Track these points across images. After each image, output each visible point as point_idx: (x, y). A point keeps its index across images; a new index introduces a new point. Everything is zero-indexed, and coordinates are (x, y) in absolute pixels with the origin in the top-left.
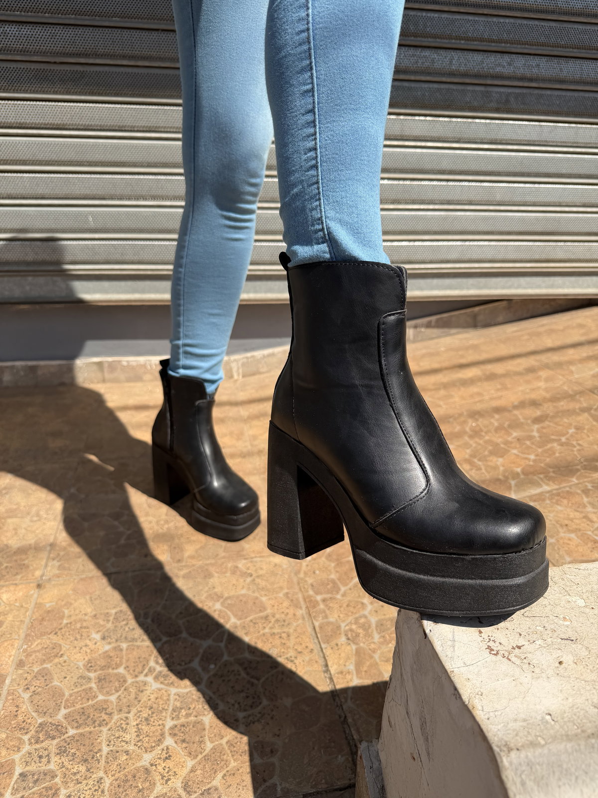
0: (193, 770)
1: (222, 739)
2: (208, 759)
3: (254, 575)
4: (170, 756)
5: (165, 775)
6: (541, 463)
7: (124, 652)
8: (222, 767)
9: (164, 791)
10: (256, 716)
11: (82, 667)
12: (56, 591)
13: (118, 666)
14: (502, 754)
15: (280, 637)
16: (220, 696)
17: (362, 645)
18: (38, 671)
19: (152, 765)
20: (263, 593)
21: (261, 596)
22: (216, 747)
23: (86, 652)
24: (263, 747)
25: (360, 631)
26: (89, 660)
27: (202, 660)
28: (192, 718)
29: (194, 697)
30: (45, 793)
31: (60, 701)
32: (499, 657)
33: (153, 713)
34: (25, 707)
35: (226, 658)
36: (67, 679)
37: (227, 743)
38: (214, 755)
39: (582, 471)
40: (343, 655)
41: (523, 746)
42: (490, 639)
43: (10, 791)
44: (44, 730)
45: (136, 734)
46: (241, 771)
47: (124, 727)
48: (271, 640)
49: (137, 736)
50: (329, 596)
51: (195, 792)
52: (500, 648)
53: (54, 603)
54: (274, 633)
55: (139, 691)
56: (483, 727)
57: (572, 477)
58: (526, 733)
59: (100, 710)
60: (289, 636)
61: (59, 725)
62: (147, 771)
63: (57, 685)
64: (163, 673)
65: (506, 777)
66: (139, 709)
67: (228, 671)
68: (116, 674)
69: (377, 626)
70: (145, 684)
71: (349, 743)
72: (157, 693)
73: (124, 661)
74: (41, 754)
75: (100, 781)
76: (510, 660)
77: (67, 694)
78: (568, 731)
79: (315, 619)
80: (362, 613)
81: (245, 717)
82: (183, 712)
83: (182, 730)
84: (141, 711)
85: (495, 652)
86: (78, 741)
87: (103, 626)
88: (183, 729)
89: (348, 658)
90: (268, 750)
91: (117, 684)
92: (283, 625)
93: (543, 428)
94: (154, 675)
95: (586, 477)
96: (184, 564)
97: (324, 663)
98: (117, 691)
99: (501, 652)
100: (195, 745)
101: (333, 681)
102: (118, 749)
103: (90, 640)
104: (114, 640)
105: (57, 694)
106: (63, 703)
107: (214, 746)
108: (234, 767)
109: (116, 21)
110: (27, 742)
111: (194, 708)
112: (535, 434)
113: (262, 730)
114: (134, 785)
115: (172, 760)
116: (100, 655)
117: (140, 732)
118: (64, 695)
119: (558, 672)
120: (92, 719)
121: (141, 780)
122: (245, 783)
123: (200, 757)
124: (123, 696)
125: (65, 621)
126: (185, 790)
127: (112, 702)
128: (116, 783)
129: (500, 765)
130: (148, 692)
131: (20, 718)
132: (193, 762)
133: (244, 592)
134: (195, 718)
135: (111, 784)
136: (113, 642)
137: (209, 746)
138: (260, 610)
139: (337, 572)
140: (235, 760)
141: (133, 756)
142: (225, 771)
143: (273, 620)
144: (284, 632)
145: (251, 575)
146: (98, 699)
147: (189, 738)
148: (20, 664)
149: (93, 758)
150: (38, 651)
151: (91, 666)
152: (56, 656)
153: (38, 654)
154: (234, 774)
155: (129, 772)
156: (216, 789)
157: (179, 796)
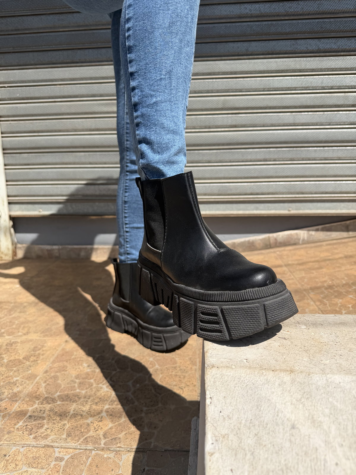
0: (111, 428)
2: (120, 425)
5: (97, 428)
7: (96, 373)
8: (126, 430)
9: (93, 435)
11: (74, 377)
13: (91, 379)
14: (208, 368)
15: (180, 377)
18: (53, 376)
19: (91, 423)
20: (177, 356)
23: (78, 371)
24: (151, 424)
26: (78, 374)
27: (133, 381)
30: (37, 425)
31: (59, 389)
33: (100, 401)
34: (41, 389)
35: (147, 382)
36: (65, 381)
37: (133, 419)
38: (124, 424)
41: (221, 367)
43: (22, 422)
44: (47, 400)
45: (89, 408)
46: (135, 433)
47: (84, 405)
48: (174, 378)
51: (109, 438)
53: (71, 349)
54: (176, 375)
55: (97, 390)
58: (227, 363)
59: (75, 395)
60: (184, 377)
61: (54, 399)
62: (88, 425)
63: (60, 383)
66: (94, 398)
67: (145, 389)
68: (89, 382)
70: (101, 388)
72: (106, 393)
73: (95, 377)
74: (41, 409)
75: (64, 425)
77: (63, 387)
78: (252, 366)
81: (146, 410)
82: (116, 403)
84: (95, 399)
86: (60, 407)
87: (90, 361)
88: (112, 410)
90: (153, 426)
91: (88, 386)
92: (183, 372)
98: (86, 389)
100: (116, 418)
102: (78, 413)
103: (82, 366)
104: (93, 367)
105: (58, 386)
107: (126, 420)
108: (133, 431)
110: (37, 403)
113: (153, 417)
114: (80, 429)
115: (102, 422)
116: (84, 373)
117: (91, 408)
118: (61, 387)
120: (70, 399)
121: (84, 428)
122: (136, 439)
123: (117, 423)
124: (89, 391)
125: (73, 357)
126: (104, 436)
127: (82, 393)
128: (71, 427)
130: (101, 392)
131: (38, 393)
132: (112, 425)
135: (69, 427)
137: (123, 419)
138: (173, 364)
141: (84, 417)
143: (178, 369)
144: (183, 375)
146: (76, 391)
147: (114, 415)
148: (46, 372)
149: (65, 415)
150: (56, 368)
151: (78, 377)
152: (63, 371)
154: (131, 434)
155: (79, 424)
156: (120, 439)
157: (100, 438)
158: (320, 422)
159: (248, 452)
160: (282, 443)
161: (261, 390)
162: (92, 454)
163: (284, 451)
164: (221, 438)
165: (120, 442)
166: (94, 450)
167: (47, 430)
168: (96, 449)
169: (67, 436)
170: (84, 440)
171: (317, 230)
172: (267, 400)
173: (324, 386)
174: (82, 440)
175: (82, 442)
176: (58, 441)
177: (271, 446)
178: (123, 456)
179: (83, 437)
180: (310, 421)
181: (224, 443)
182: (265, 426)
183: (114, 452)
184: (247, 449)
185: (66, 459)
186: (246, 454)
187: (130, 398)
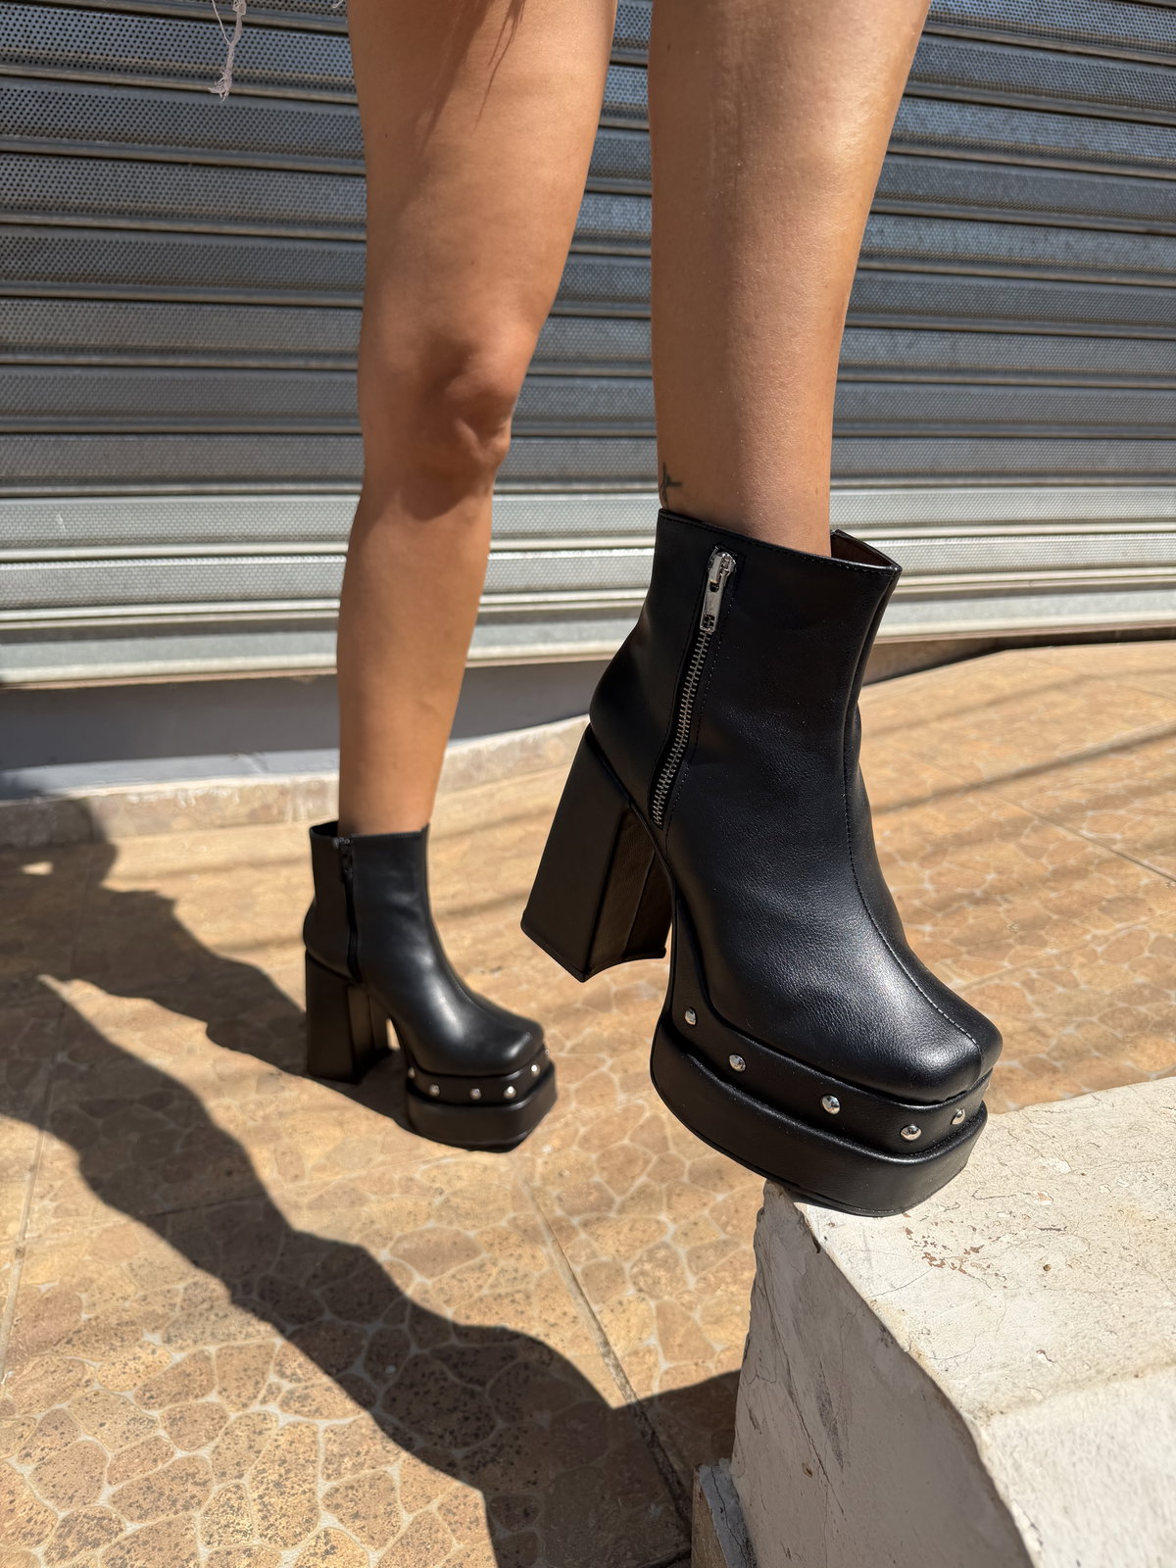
1: (429, 1502)
2: (408, 1544)
3: (446, 1192)
4: (333, 1548)
6: (945, 937)
7: (214, 1362)
8: (436, 1555)
10: (487, 1452)
11: (133, 1401)
12: (56, 1259)
14: (978, 1423)
15: (513, 1301)
16: (413, 1423)
17: (666, 1297)
18: (44, 1418)
20: (468, 1223)
21: (466, 1229)
22: (420, 1519)
23: (138, 1372)
24: (508, 1507)
25: (661, 1273)
26: (146, 1386)
27: (369, 1359)
28: (366, 1472)
29: (364, 1430)
31: (99, 1470)
32: (947, 1269)
33: (288, 1471)
34: (27, 1492)
35: (414, 1350)
36: (106, 1426)
37: (439, 1508)
38: (417, 1535)
39: (1019, 947)
40: (634, 1320)
41: (1008, 1407)
42: (926, 1242)
44: (74, 1531)
45: (260, 1514)
47: (236, 1505)
48: (495, 1308)
49: (264, 1518)
50: (595, 1215)
52: (945, 1254)
53: (57, 1283)
54: (500, 1296)
55: (255, 1432)
56: (940, 1384)
57: (1003, 959)
58: (1010, 1386)
59: (182, 1478)
60: (528, 1297)
61: (104, 1518)
63: (90, 1442)
64: (297, 1394)
65: (989, 1459)
66: (260, 1467)
67: (423, 1375)
68: (204, 1407)
69: (690, 1261)
71: (666, 1479)
72: (291, 1432)
73: (216, 1379)
76: (964, 1272)
78: (1075, 1375)
79: (573, 1261)
80: (659, 1240)
81: (466, 1457)
82: (348, 1462)
83: (350, 1495)
84: (264, 1471)
85: (939, 1262)
86: (146, 1543)
87: (163, 1316)
88: (350, 1492)
89: (644, 1325)
90: (518, 1511)
91: (208, 1424)
92: (515, 1278)
93: (940, 874)
94: (279, 1399)
95: (1027, 958)
96: (306, 1182)
97: (601, 1340)
98: (211, 1439)
99: (948, 1262)
100: (379, 1520)
101: (622, 1370)
103: (141, 1347)
104: (189, 1342)
105: (89, 1459)
106: (106, 1475)
107: (416, 1518)
108: (460, 1551)
109: (102, 147)
111: (367, 1453)
112: (928, 886)
113: (502, 1476)
115: (339, 1554)
116: (165, 1374)
117: (268, 1511)
119: (1044, 1283)
120: (168, 1497)
124: (224, 1446)
125: (84, 1316)
127: (203, 1460)
129: (978, 1441)
131: (21, 1514)
132: (381, 1553)
133: (431, 1224)
134: (372, 1471)
136: (188, 1346)
137: (406, 1519)
138: (468, 1255)
139: (603, 1169)
140: (459, 1539)
141: (261, 1557)
142: (444, 1560)
143: (495, 1271)
144: (519, 1291)
145: (441, 1192)
146: (174, 1459)
147: (365, 1510)
148: (5, 1409)
151: (152, 1397)
153: (38, 1385)
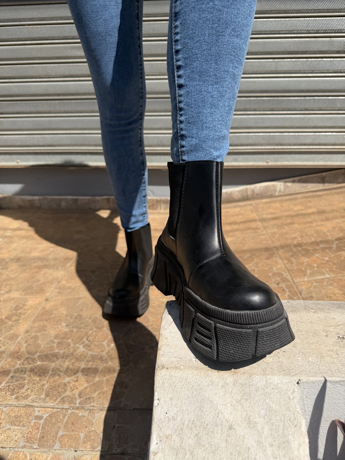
0: (86, 388)
2: (94, 385)
4: (78, 380)
5: (73, 388)
6: (330, 262)
7: (74, 333)
8: (100, 389)
9: (70, 394)
11: (53, 337)
12: (53, 303)
13: (69, 338)
18: (34, 336)
19: (68, 383)
23: (57, 331)
26: (57, 334)
30: (19, 386)
34: (23, 349)
36: (45, 341)
37: (106, 379)
38: (98, 383)
41: (171, 368)
43: (5, 382)
44: (27, 360)
46: (108, 392)
51: (83, 397)
53: (51, 308)
55: (74, 350)
58: (177, 363)
59: (54, 356)
61: (34, 359)
62: (65, 385)
63: (40, 343)
66: (71, 358)
68: (67, 342)
70: (78, 348)
72: (82, 353)
73: (73, 337)
74: (23, 370)
75: (43, 385)
77: (42, 347)
82: (91, 363)
83: (88, 370)
87: (68, 320)
90: (124, 386)
91: (65, 346)
98: (64, 349)
100: (91, 378)
102: (56, 373)
103: (61, 326)
104: (71, 327)
105: (38, 346)
106: (39, 350)
108: (105, 390)
112: (334, 246)
114: (58, 389)
115: (78, 382)
116: (63, 333)
118: (41, 347)
120: (49, 359)
121: (61, 388)
122: (108, 398)
123: (91, 383)
125: (53, 316)
126: (79, 395)
127: (60, 353)
128: (50, 387)
129: (156, 374)
130: (78, 352)
132: (87, 385)
135: (48, 387)
140: (107, 387)
141: (62, 377)
142: (101, 391)
146: (55, 351)
148: (27, 332)
149: (44, 375)
150: (37, 327)
151: (57, 337)
152: (43, 330)
154: (104, 393)
155: (57, 384)
156: (93, 398)
157: (76, 398)
158: (256, 423)
159: (188, 451)
160: (219, 443)
161: (205, 391)
162: (68, 413)
163: (220, 451)
164: (165, 438)
165: (93, 402)
166: (70, 409)
167: (28, 390)
168: (71, 408)
169: (45, 396)
170: (61, 399)
171: (294, 182)
172: (209, 401)
173: (263, 388)
174: (59, 399)
175: (59, 402)
176: (37, 401)
177: (209, 446)
178: (96, 414)
179: (60, 396)
180: (246, 422)
181: (167, 443)
182: (205, 426)
183: (88, 411)
184: (187, 449)
185: (45, 418)
186: (186, 454)
187: (104, 358)
